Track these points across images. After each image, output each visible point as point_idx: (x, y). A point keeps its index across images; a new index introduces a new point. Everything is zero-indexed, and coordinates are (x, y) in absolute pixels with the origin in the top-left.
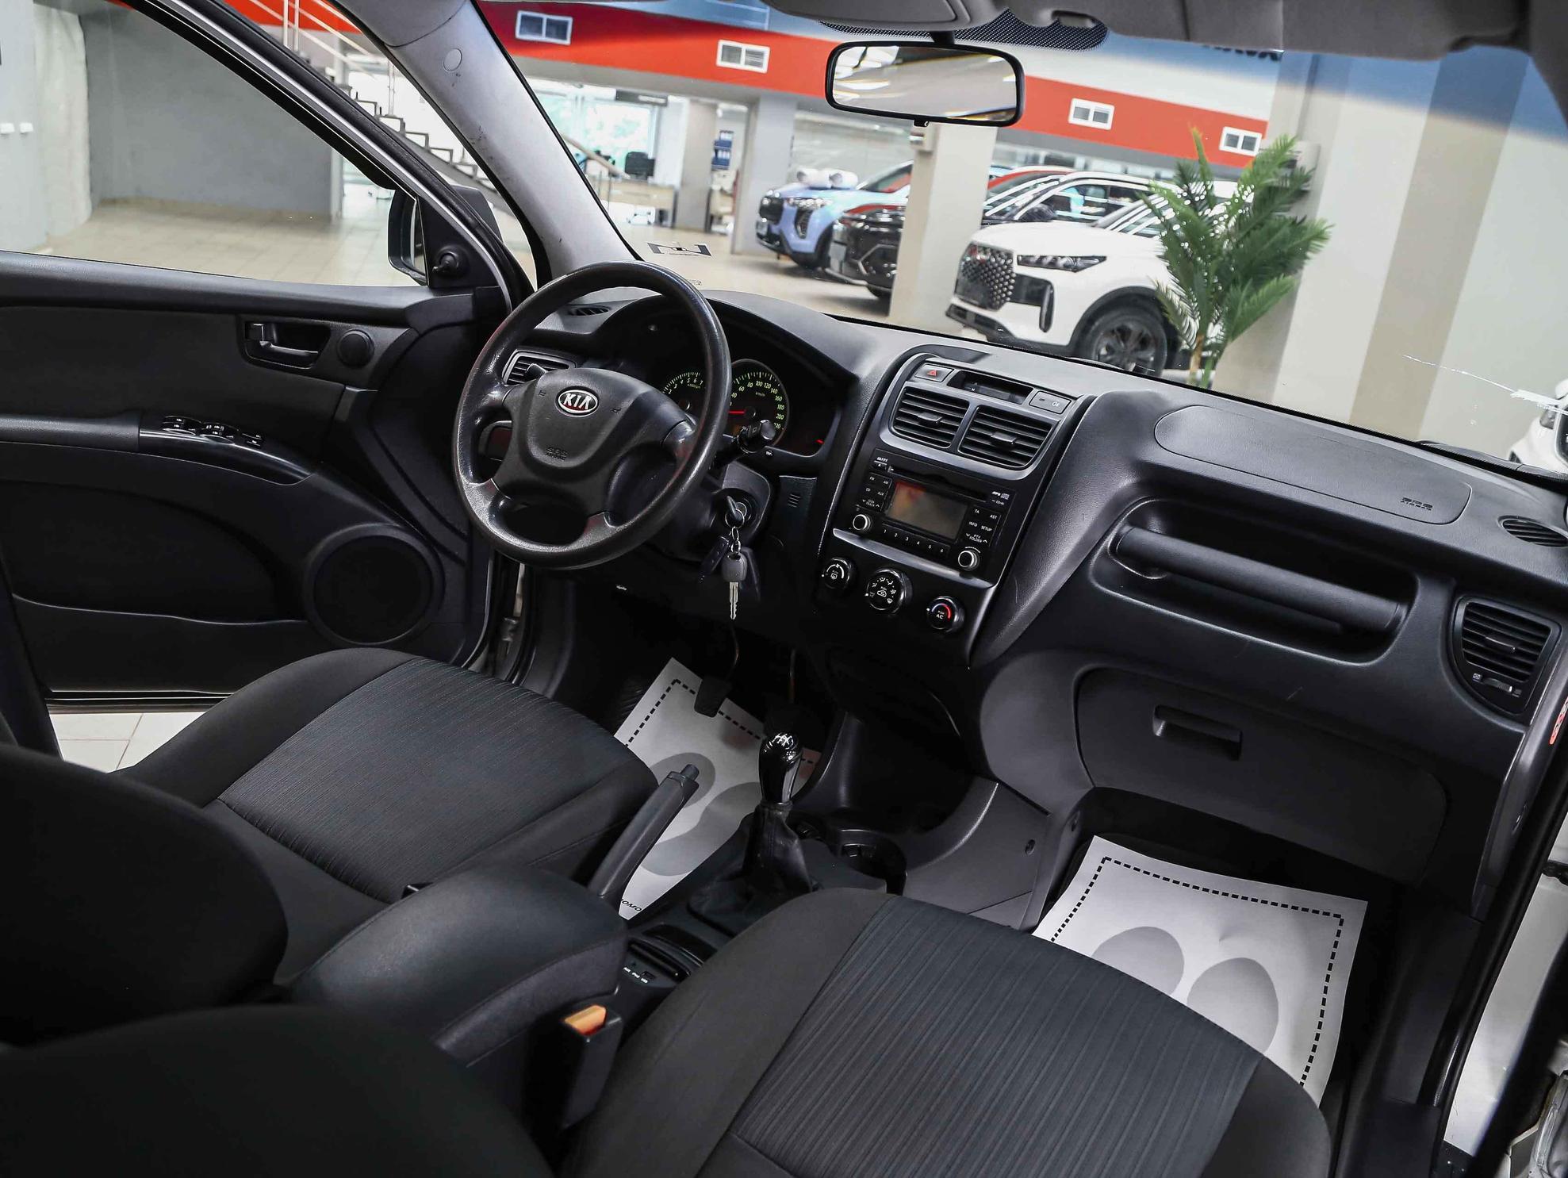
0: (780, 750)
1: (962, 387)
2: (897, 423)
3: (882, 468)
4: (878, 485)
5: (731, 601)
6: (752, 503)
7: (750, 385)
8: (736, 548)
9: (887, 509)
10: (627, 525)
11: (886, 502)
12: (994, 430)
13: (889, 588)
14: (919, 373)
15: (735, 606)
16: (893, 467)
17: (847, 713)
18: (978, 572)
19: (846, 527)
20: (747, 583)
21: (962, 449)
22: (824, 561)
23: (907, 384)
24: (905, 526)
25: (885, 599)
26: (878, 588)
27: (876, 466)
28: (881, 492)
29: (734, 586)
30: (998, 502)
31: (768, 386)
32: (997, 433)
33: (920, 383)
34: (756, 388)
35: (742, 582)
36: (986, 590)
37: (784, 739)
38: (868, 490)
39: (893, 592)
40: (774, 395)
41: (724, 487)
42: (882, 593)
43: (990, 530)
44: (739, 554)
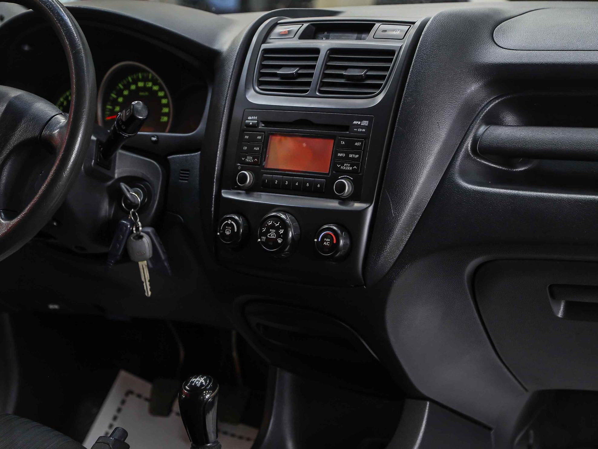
0: (197, 391)
1: (314, 37)
2: (260, 83)
3: (254, 126)
4: (253, 139)
5: (143, 279)
6: (146, 186)
7: (133, 87)
8: (137, 229)
9: (264, 161)
10: (19, 217)
11: (263, 154)
12: (345, 68)
13: (277, 229)
14: (273, 35)
15: (148, 283)
16: (263, 122)
17: (278, 369)
18: (355, 197)
19: (232, 186)
20: (155, 259)
21: (320, 92)
22: (219, 219)
23: (264, 46)
24: (283, 172)
25: (275, 240)
26: (268, 231)
27: (248, 125)
28: (256, 147)
29: (143, 265)
30: (360, 130)
31: (150, 84)
32: (349, 70)
33: (274, 43)
34: (138, 89)
35: (150, 259)
36: (365, 210)
37: (199, 381)
38: (245, 148)
39: (282, 231)
40: (156, 92)
41: (116, 176)
42: (272, 235)
43: (357, 156)
44: (142, 234)
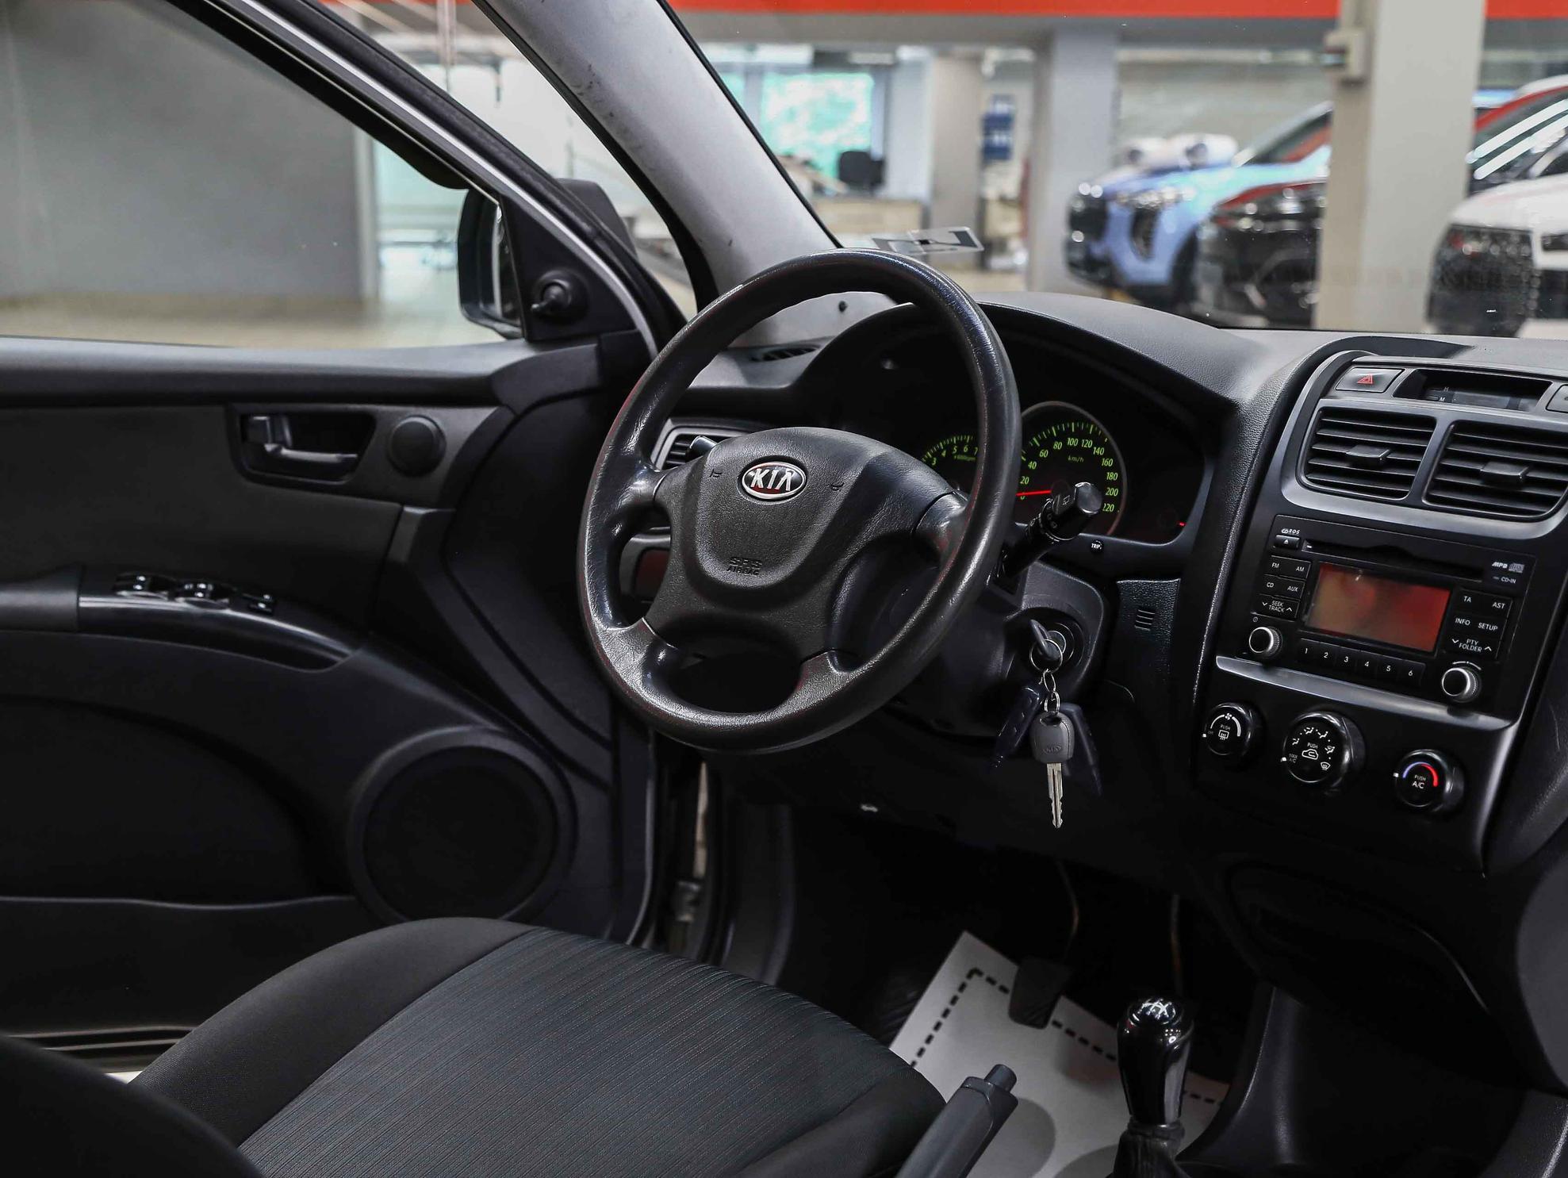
0: (1153, 1026)
1: (1422, 395)
2: (1310, 470)
3: (1292, 546)
4: (1287, 570)
5: (1051, 796)
6: (1074, 630)
7: (1058, 446)
8: (1052, 705)
9: (1306, 613)
10: (865, 668)
11: (1304, 601)
12: (1485, 460)
13: (1322, 744)
14: (1341, 384)
15: (1059, 804)
16: (1311, 542)
17: (1275, 988)
18: (1480, 703)
19: (1238, 651)
20: (1075, 764)
21: (1430, 498)
22: (1205, 711)
23: (1324, 402)
24: (1341, 639)
25: (1317, 764)
26: (1303, 746)
27: (1280, 544)
28: (1294, 585)
29: (1054, 770)
30: (1505, 579)
31: (1089, 444)
32: (1490, 464)
33: (1345, 398)
34: (1067, 450)
35: (1068, 761)
36: (1497, 734)
37: (1159, 1008)
38: (1270, 585)
39: (1330, 750)
40: (1099, 458)
41: (1024, 606)
42: (1311, 753)
43: (1495, 628)
44: (1059, 714)
